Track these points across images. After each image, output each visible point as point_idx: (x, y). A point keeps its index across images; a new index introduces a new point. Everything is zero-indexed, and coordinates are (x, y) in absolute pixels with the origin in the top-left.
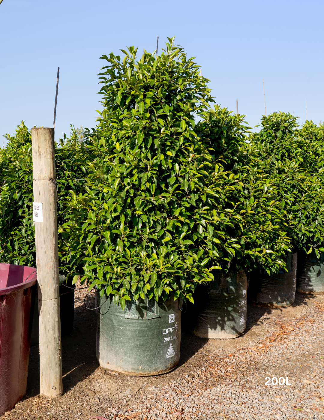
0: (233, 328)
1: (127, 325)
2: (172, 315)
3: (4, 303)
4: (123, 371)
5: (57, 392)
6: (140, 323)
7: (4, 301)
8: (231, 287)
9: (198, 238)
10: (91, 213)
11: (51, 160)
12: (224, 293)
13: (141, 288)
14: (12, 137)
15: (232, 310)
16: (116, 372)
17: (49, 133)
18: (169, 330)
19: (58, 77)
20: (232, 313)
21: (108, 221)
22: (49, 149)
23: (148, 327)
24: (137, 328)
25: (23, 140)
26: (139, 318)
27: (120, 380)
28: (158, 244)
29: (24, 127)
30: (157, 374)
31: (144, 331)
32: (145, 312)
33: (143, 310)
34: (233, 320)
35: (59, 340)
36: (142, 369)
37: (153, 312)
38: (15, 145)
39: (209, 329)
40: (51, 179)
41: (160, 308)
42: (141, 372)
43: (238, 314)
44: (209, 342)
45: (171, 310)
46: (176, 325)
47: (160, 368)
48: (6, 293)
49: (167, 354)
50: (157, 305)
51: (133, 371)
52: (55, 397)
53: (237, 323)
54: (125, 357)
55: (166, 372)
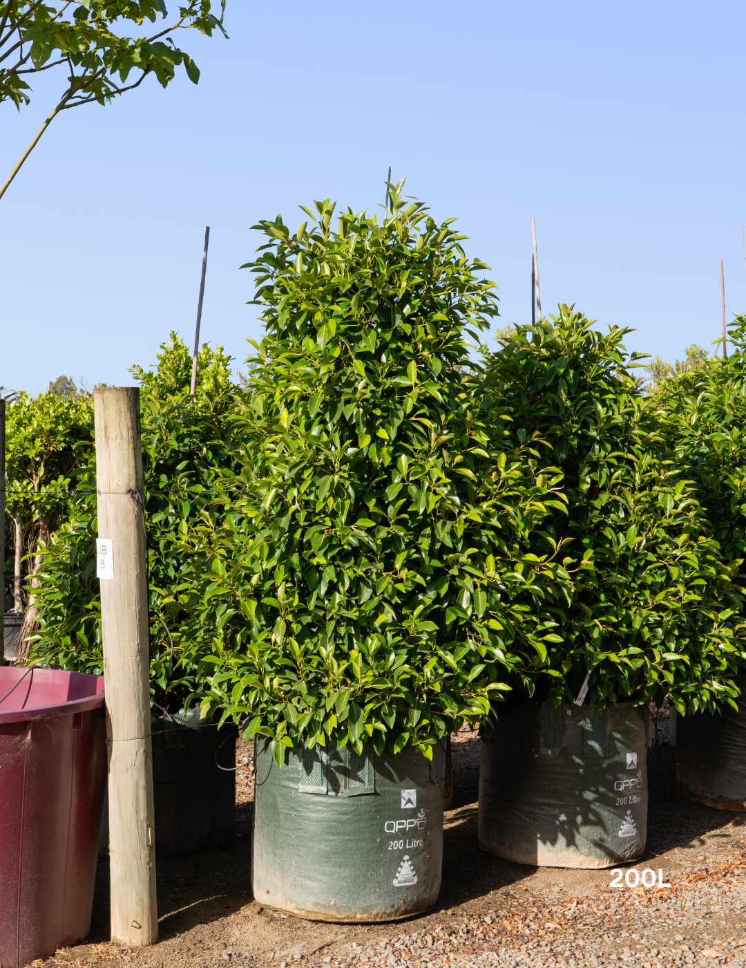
0: (599, 844)
1: (305, 808)
2: (409, 791)
3: (29, 737)
4: (296, 909)
5: (143, 934)
6: (332, 804)
7: (27, 733)
8: (592, 743)
9: (458, 618)
10: (219, 561)
11: (131, 453)
12: (574, 757)
13: (319, 722)
14: (147, 373)
15: (596, 800)
16: (284, 912)
17: (126, 398)
18: (403, 824)
19: (206, 249)
20: (596, 807)
21: (255, 580)
22: (126, 429)
23: (350, 813)
24: (324, 815)
25: (173, 380)
26: (329, 793)
27: (289, 927)
28: (363, 628)
29: (177, 347)
30: (370, 920)
31: (340, 822)
32: (341, 778)
33: (338, 775)
34: (599, 822)
35: (148, 826)
36: (335, 907)
37: (362, 781)
38: (154, 393)
39: (539, 842)
40: (129, 491)
41: (377, 774)
42: (333, 913)
43: (611, 810)
44: (538, 874)
45: (407, 779)
46: (419, 815)
47: (379, 907)
48: (32, 718)
49: (397, 878)
50: (371, 765)
51: (316, 910)
52: (139, 944)
53: (610, 832)
54: (301, 879)
55: (392, 918)
